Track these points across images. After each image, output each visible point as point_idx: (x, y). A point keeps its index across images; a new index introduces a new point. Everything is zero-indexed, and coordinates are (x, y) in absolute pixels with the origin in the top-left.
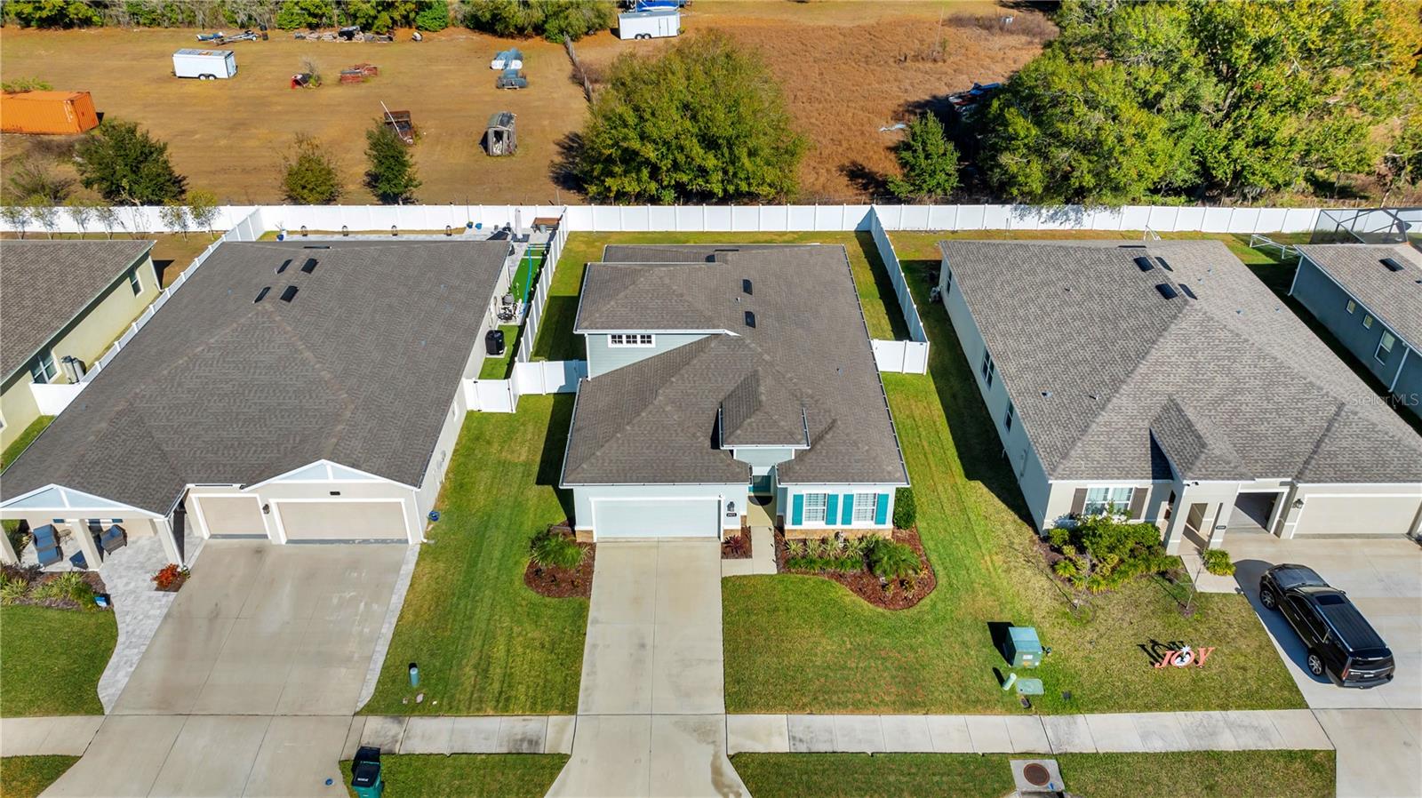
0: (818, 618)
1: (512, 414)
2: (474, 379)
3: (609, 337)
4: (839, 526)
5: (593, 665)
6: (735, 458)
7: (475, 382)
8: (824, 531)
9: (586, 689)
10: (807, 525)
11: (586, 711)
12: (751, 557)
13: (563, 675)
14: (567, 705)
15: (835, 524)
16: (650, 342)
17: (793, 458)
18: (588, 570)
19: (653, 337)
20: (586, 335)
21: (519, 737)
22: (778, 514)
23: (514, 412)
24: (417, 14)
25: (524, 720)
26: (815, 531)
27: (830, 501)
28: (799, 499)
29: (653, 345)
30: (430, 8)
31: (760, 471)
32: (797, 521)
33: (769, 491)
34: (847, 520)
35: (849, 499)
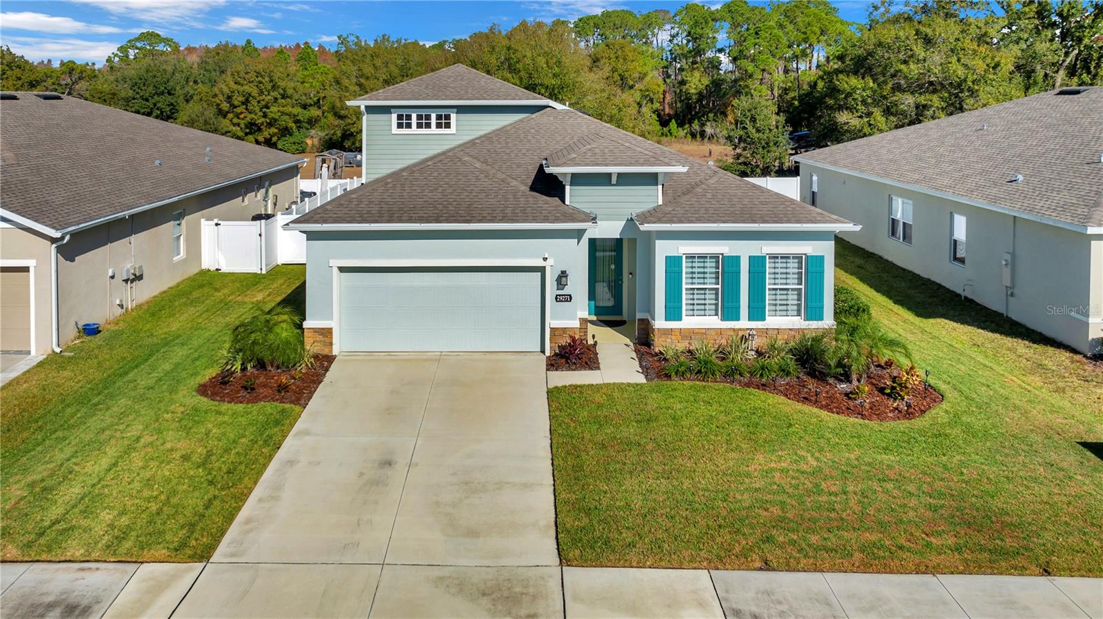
0: (737, 429)
1: (261, 274)
2: (216, 221)
3: (394, 117)
4: (744, 323)
5: (277, 487)
6: (567, 202)
7: (217, 225)
8: (720, 332)
9: (248, 521)
10: (688, 322)
11: (232, 555)
12: (598, 368)
13: (210, 496)
14: (193, 543)
15: (738, 319)
16: (448, 126)
17: (660, 202)
18: (314, 379)
19: (453, 116)
20: (363, 108)
21: (50, 599)
22: (638, 317)
23: (264, 272)
24: (279, 139)
25: (83, 570)
26: (703, 333)
27: (727, 267)
28: (673, 263)
29: (453, 130)
30: (291, 135)
31: (609, 229)
32: (673, 312)
33: (621, 313)
34: (757, 312)
35: (757, 263)
